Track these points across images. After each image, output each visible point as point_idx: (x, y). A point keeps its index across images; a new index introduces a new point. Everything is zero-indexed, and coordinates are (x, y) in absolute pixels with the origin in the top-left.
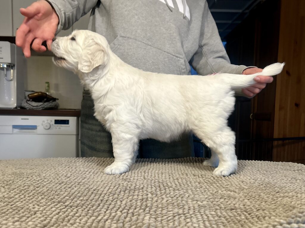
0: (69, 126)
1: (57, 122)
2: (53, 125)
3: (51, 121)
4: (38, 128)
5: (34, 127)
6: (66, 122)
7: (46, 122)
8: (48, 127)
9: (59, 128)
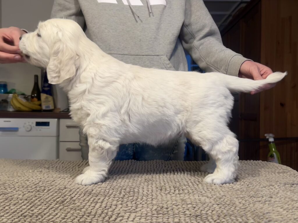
0: (49, 128)
1: (38, 124)
2: (34, 127)
3: (32, 123)
4: (20, 130)
5: (15, 130)
6: (47, 124)
7: (27, 124)
8: (29, 129)
9: (40, 130)
